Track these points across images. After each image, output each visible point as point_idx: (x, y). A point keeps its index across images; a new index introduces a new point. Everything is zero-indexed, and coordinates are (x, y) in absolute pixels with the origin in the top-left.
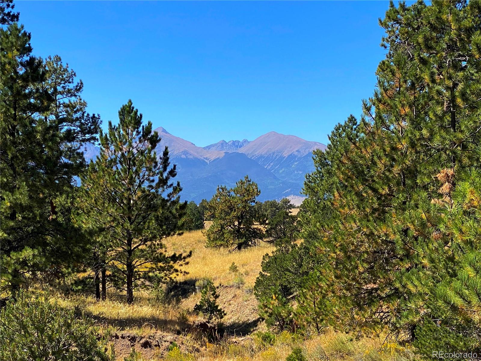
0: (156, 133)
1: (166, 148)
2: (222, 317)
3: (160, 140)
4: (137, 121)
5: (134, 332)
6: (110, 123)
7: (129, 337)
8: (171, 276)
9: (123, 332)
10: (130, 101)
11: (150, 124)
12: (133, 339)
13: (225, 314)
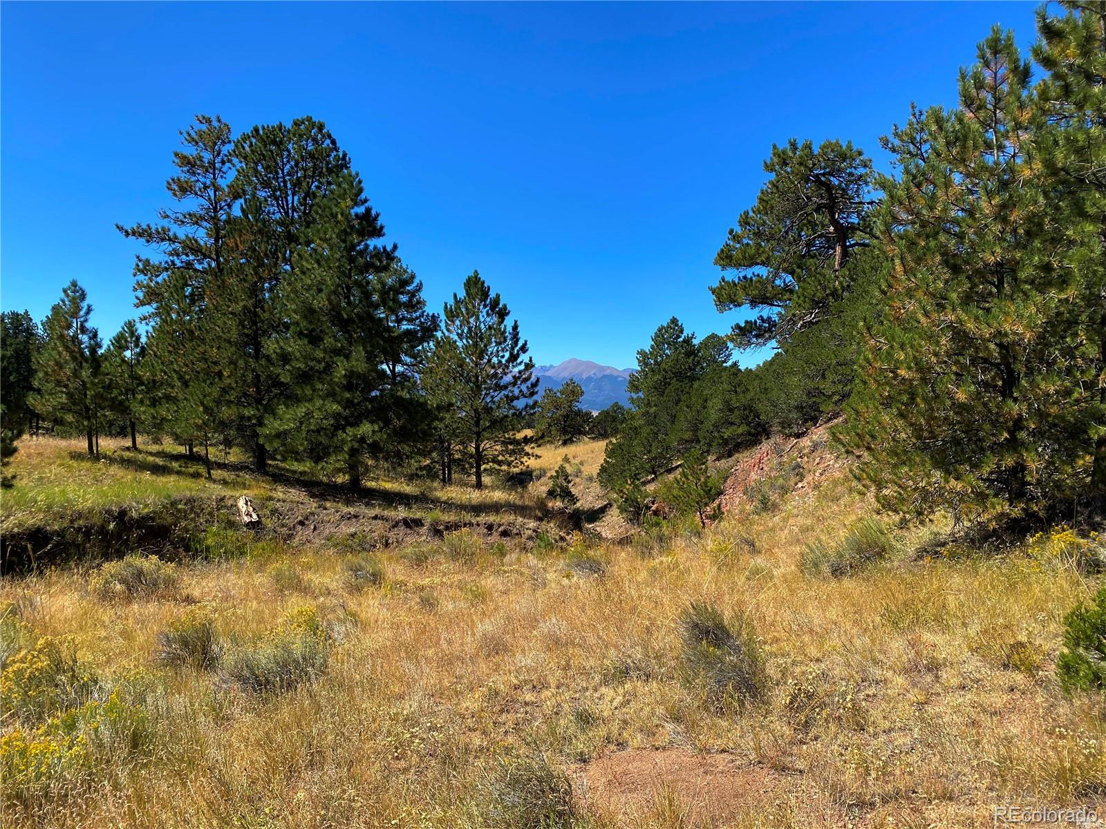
0: (505, 306)
1: (516, 322)
2: (575, 503)
3: (509, 312)
4: (485, 293)
5: (491, 518)
6: (455, 296)
7: (485, 524)
8: (522, 460)
9: (478, 519)
10: (476, 271)
11: (498, 296)
12: (490, 527)
13: (578, 500)
